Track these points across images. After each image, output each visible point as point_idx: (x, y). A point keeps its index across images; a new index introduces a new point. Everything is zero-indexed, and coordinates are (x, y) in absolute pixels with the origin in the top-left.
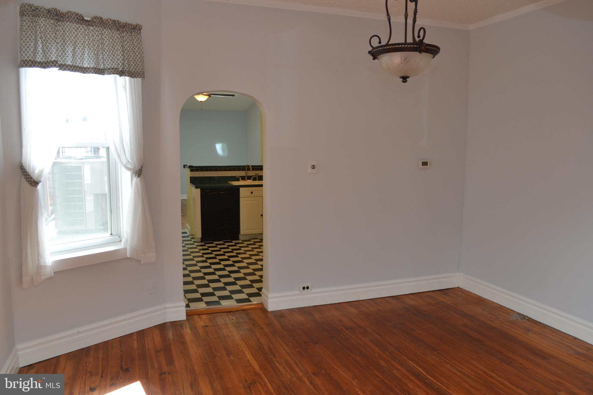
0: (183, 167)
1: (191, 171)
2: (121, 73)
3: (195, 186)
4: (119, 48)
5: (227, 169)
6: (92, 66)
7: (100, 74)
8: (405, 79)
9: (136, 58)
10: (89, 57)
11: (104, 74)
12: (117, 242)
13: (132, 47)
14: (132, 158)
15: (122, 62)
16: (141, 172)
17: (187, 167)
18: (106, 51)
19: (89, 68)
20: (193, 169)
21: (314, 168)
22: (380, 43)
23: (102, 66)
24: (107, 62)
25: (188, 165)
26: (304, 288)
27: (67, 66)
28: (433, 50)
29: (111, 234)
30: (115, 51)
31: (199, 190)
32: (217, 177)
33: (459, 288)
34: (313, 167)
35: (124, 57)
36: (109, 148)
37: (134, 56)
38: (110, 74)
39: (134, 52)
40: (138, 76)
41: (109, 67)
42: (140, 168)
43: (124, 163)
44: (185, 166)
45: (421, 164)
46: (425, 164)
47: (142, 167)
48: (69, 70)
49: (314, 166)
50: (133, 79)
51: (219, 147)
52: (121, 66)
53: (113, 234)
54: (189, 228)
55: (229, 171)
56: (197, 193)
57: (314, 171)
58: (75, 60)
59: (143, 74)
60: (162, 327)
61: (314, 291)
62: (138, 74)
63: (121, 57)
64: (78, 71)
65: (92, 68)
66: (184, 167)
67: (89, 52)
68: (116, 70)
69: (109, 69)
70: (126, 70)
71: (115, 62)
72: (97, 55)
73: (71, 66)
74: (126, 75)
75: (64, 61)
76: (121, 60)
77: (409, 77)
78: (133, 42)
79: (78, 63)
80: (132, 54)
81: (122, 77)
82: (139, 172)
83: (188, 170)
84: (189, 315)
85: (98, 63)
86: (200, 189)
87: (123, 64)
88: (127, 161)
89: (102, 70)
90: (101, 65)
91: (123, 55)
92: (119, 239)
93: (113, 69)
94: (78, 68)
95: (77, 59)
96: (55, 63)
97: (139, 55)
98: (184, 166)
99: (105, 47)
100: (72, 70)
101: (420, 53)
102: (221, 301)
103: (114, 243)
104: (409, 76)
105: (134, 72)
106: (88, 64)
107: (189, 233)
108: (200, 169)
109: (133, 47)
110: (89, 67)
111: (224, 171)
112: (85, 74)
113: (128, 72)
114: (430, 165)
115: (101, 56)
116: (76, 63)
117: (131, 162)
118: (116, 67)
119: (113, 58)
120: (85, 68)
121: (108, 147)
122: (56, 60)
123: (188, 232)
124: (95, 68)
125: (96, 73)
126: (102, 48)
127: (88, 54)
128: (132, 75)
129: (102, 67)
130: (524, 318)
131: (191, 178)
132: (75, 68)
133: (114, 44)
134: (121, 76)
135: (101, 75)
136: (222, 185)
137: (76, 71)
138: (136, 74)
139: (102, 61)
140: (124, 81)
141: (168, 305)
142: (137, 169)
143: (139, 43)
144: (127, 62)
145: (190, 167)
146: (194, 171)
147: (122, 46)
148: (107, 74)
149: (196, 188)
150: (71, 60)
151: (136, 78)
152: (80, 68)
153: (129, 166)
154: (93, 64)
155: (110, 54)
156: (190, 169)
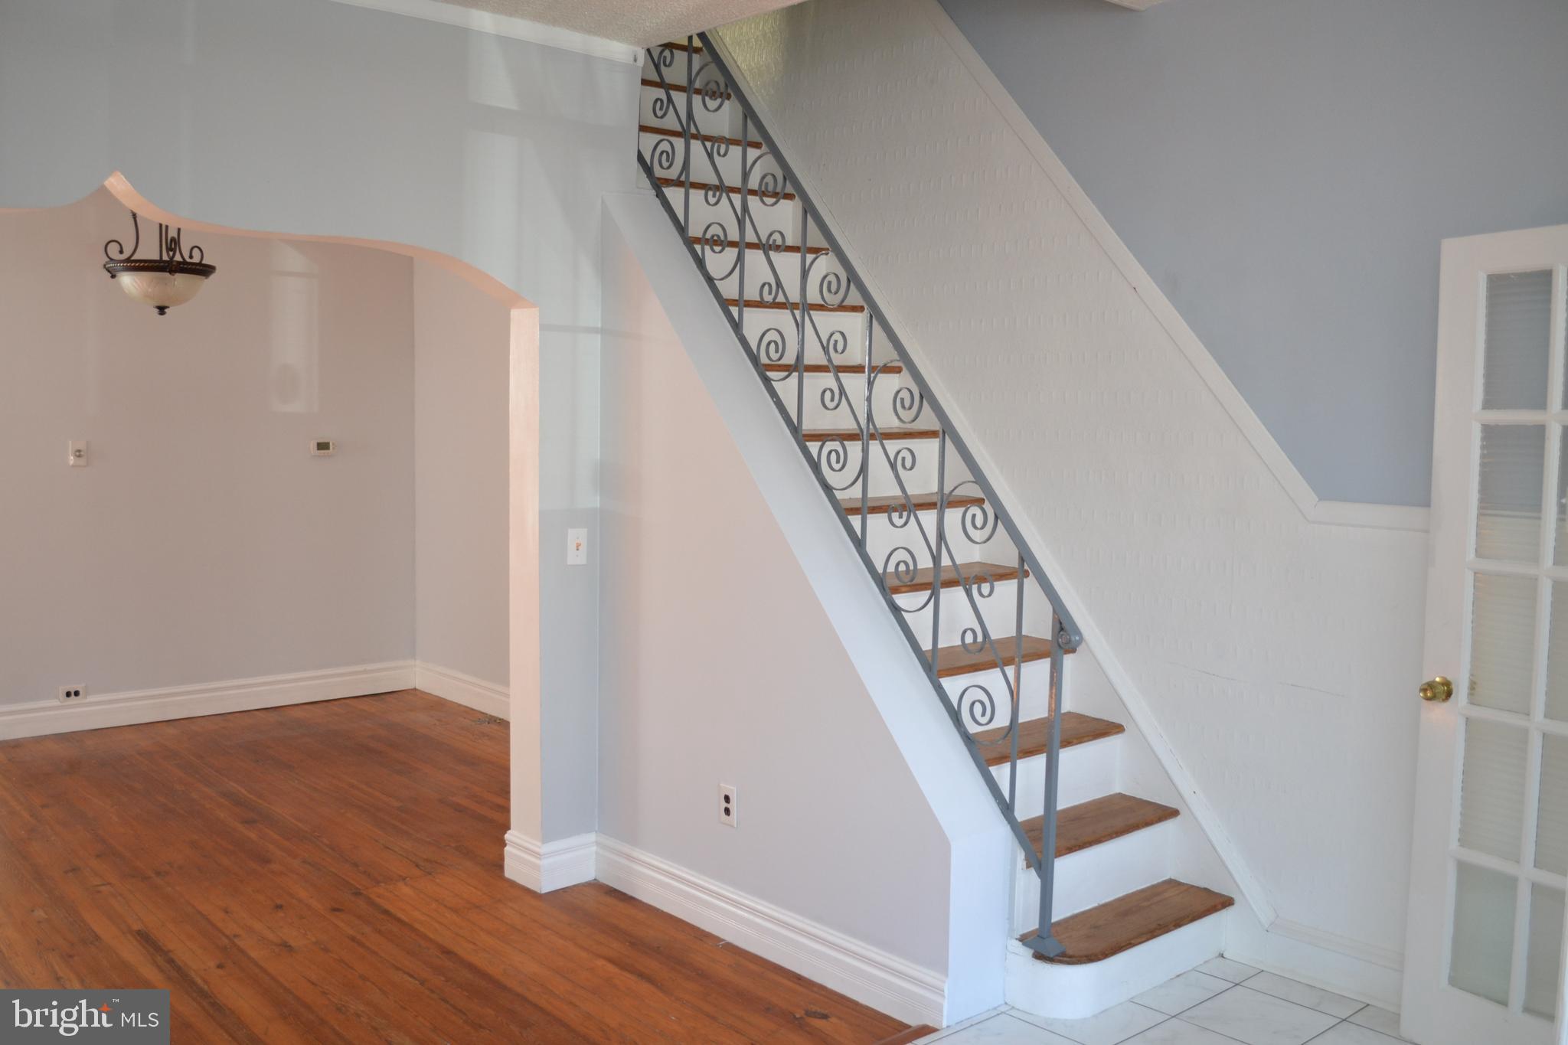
8: (162, 310)
21: (80, 456)
22: (121, 252)
26: (68, 694)
28: (203, 270)
33: (415, 689)
34: (78, 453)
45: (313, 445)
46: (323, 446)
49: (79, 451)
57: (82, 461)
61: (90, 699)
77: (168, 307)
101: (170, 274)
104: (166, 305)
114: (333, 448)
130: (495, 721)
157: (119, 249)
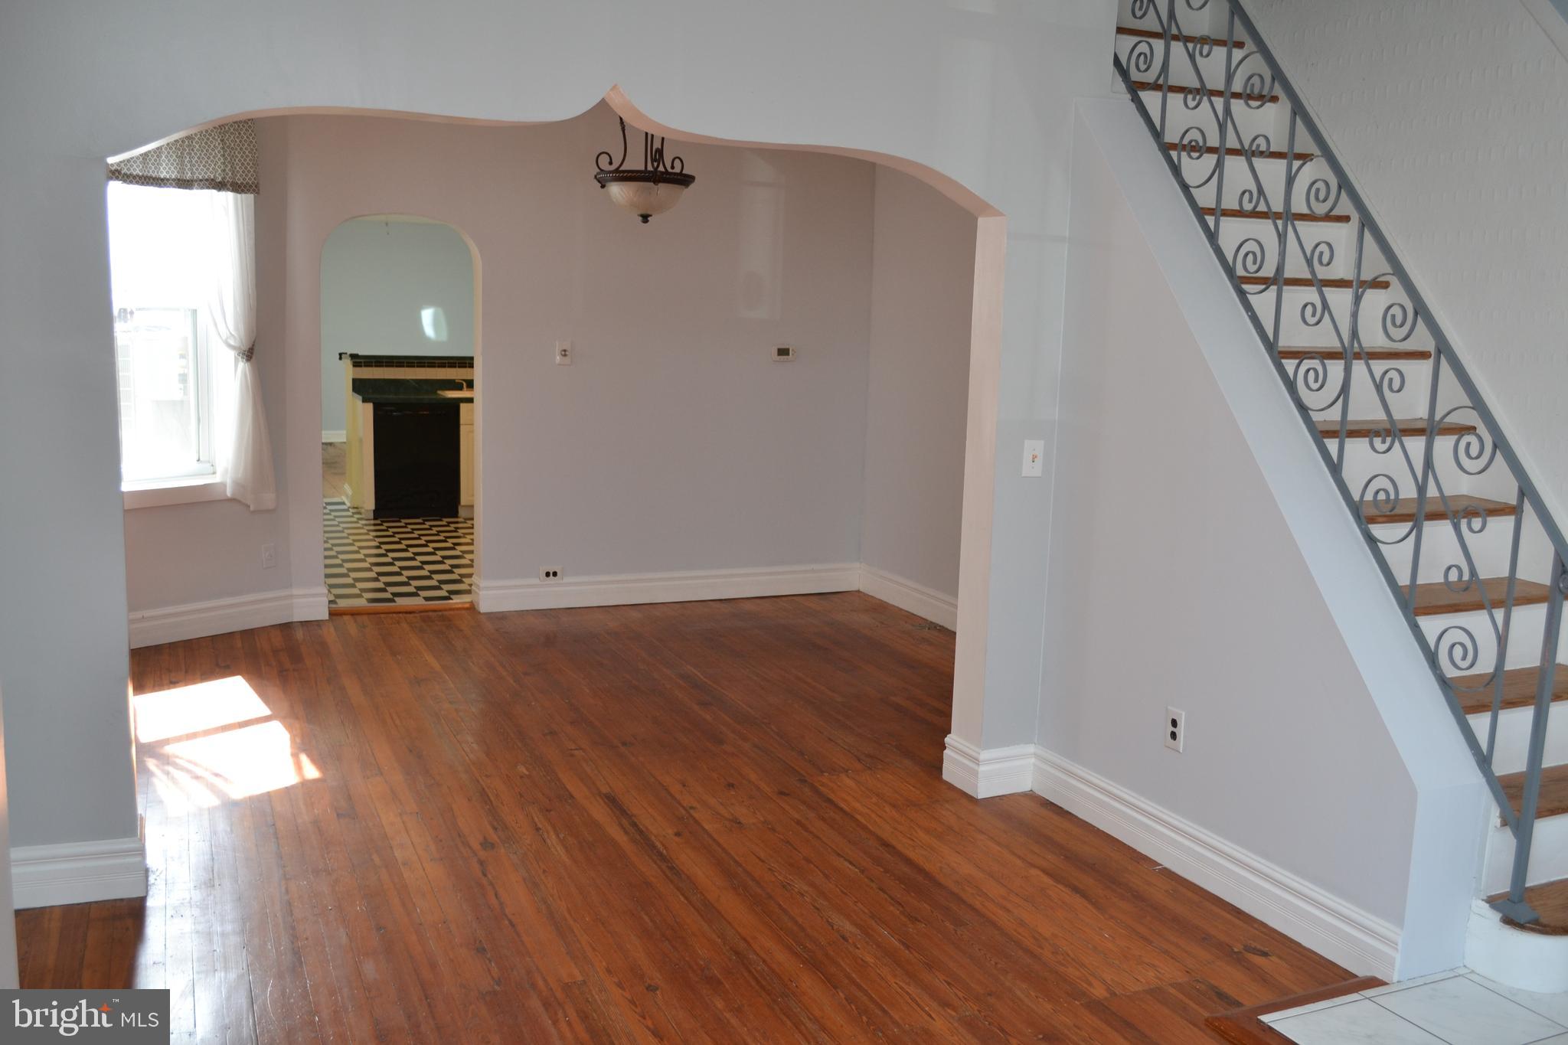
0: (338, 357)
1: (354, 366)
2: (220, 186)
3: (361, 397)
4: (217, 144)
5: (435, 363)
6: (173, 177)
7: (186, 188)
8: (645, 218)
9: (245, 160)
10: (169, 161)
11: (192, 189)
12: (209, 474)
13: (238, 141)
14: (237, 329)
15: (222, 167)
16: (252, 353)
17: (346, 358)
18: (195, 151)
19: (168, 180)
20: (358, 361)
21: (565, 355)
22: (611, 163)
23: (190, 174)
24: (197, 169)
25: (349, 353)
26: (548, 574)
27: (134, 177)
28: (683, 180)
29: (198, 460)
30: (210, 151)
31: (370, 406)
32: (413, 380)
33: (858, 591)
34: (564, 353)
35: (226, 159)
36: (196, 310)
37: (242, 157)
38: (202, 188)
39: (241, 149)
40: (249, 191)
41: (200, 177)
42: (251, 345)
43: (224, 338)
44: (343, 356)
45: (774, 351)
46: (783, 352)
47: (253, 345)
48: (137, 183)
49: (565, 351)
50: (239, 195)
51: (427, 316)
52: (220, 174)
53: (201, 459)
54: (350, 492)
55: (439, 367)
56: (365, 412)
57: (567, 360)
58: (146, 167)
59: (256, 186)
60: (286, 627)
61: (566, 580)
62: (248, 187)
63: (219, 159)
64: (152, 184)
65: (174, 180)
66: (340, 358)
67: (169, 153)
68: (213, 183)
69: (201, 180)
70: (228, 181)
71: (211, 169)
72: (181, 157)
73: (140, 177)
74: (228, 190)
75: (128, 169)
76: (219, 163)
77: (651, 216)
78: (240, 134)
79: (151, 171)
80: (239, 153)
81: (220, 193)
82: (249, 354)
83: (347, 363)
84: (333, 614)
85: (182, 170)
86: (374, 403)
87: (224, 170)
88: (228, 333)
89: (188, 181)
90: (187, 174)
91: (224, 155)
92: (211, 470)
93: (207, 180)
94: (152, 180)
95: (150, 165)
96: (117, 174)
97: (250, 155)
98: (340, 354)
99: (194, 143)
100: (143, 184)
101: (654, 183)
102: (396, 599)
103: (203, 475)
104: (650, 213)
105: (242, 183)
106: (168, 172)
107: (348, 504)
108: (375, 362)
109: (240, 142)
110: (168, 177)
111: (428, 367)
112: (162, 189)
113: (231, 185)
114: (793, 355)
115: (188, 159)
116: (149, 172)
117: (236, 335)
118: (212, 177)
119: (206, 162)
120: (162, 180)
121: (195, 308)
122: (119, 168)
123: (346, 502)
124: (179, 180)
125: (179, 188)
126: (189, 146)
127: (166, 157)
128: (237, 188)
129: (188, 176)
130: (935, 627)
131: (354, 380)
132: (147, 180)
133: (208, 139)
134: (220, 190)
135: (187, 191)
136: (421, 397)
137: (148, 184)
138: (245, 187)
139: (189, 166)
140: (226, 200)
141: (295, 591)
142: (246, 347)
143: (251, 135)
144: (230, 167)
145: (353, 356)
146: (361, 366)
147: (222, 141)
148: (197, 189)
149: (364, 401)
150: (141, 167)
151: (246, 193)
152: (154, 179)
153: (232, 342)
154: (176, 173)
155: (203, 155)
156: (354, 362)
157: (609, 160)
